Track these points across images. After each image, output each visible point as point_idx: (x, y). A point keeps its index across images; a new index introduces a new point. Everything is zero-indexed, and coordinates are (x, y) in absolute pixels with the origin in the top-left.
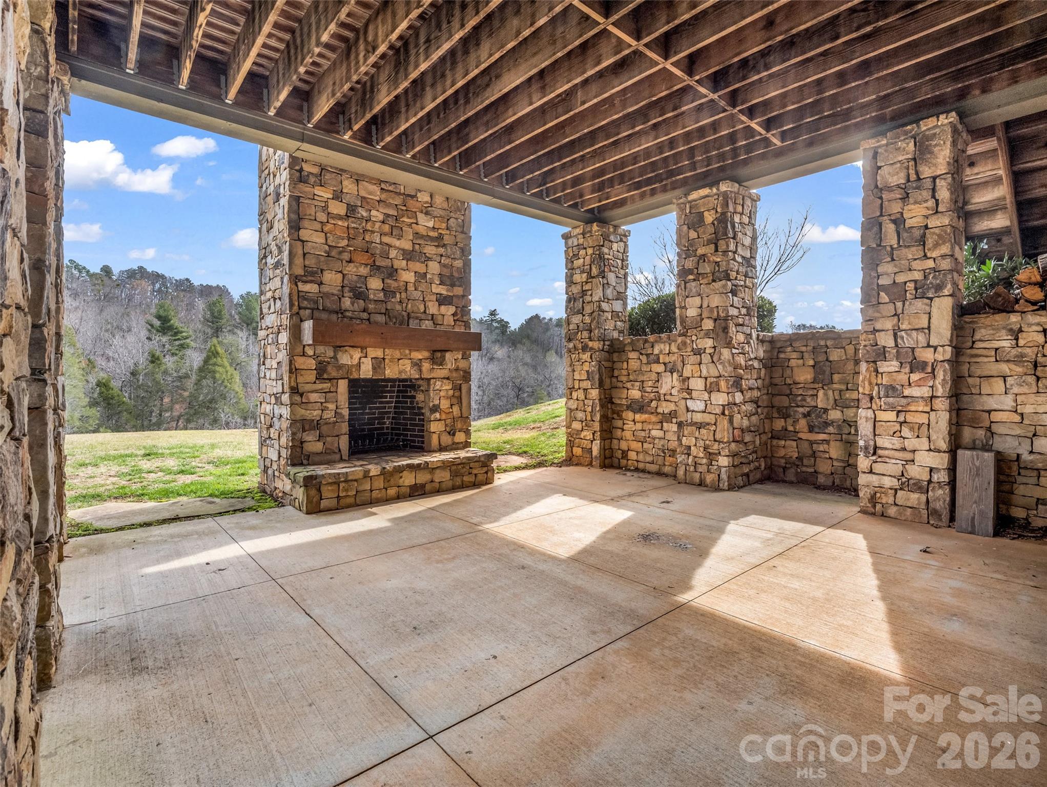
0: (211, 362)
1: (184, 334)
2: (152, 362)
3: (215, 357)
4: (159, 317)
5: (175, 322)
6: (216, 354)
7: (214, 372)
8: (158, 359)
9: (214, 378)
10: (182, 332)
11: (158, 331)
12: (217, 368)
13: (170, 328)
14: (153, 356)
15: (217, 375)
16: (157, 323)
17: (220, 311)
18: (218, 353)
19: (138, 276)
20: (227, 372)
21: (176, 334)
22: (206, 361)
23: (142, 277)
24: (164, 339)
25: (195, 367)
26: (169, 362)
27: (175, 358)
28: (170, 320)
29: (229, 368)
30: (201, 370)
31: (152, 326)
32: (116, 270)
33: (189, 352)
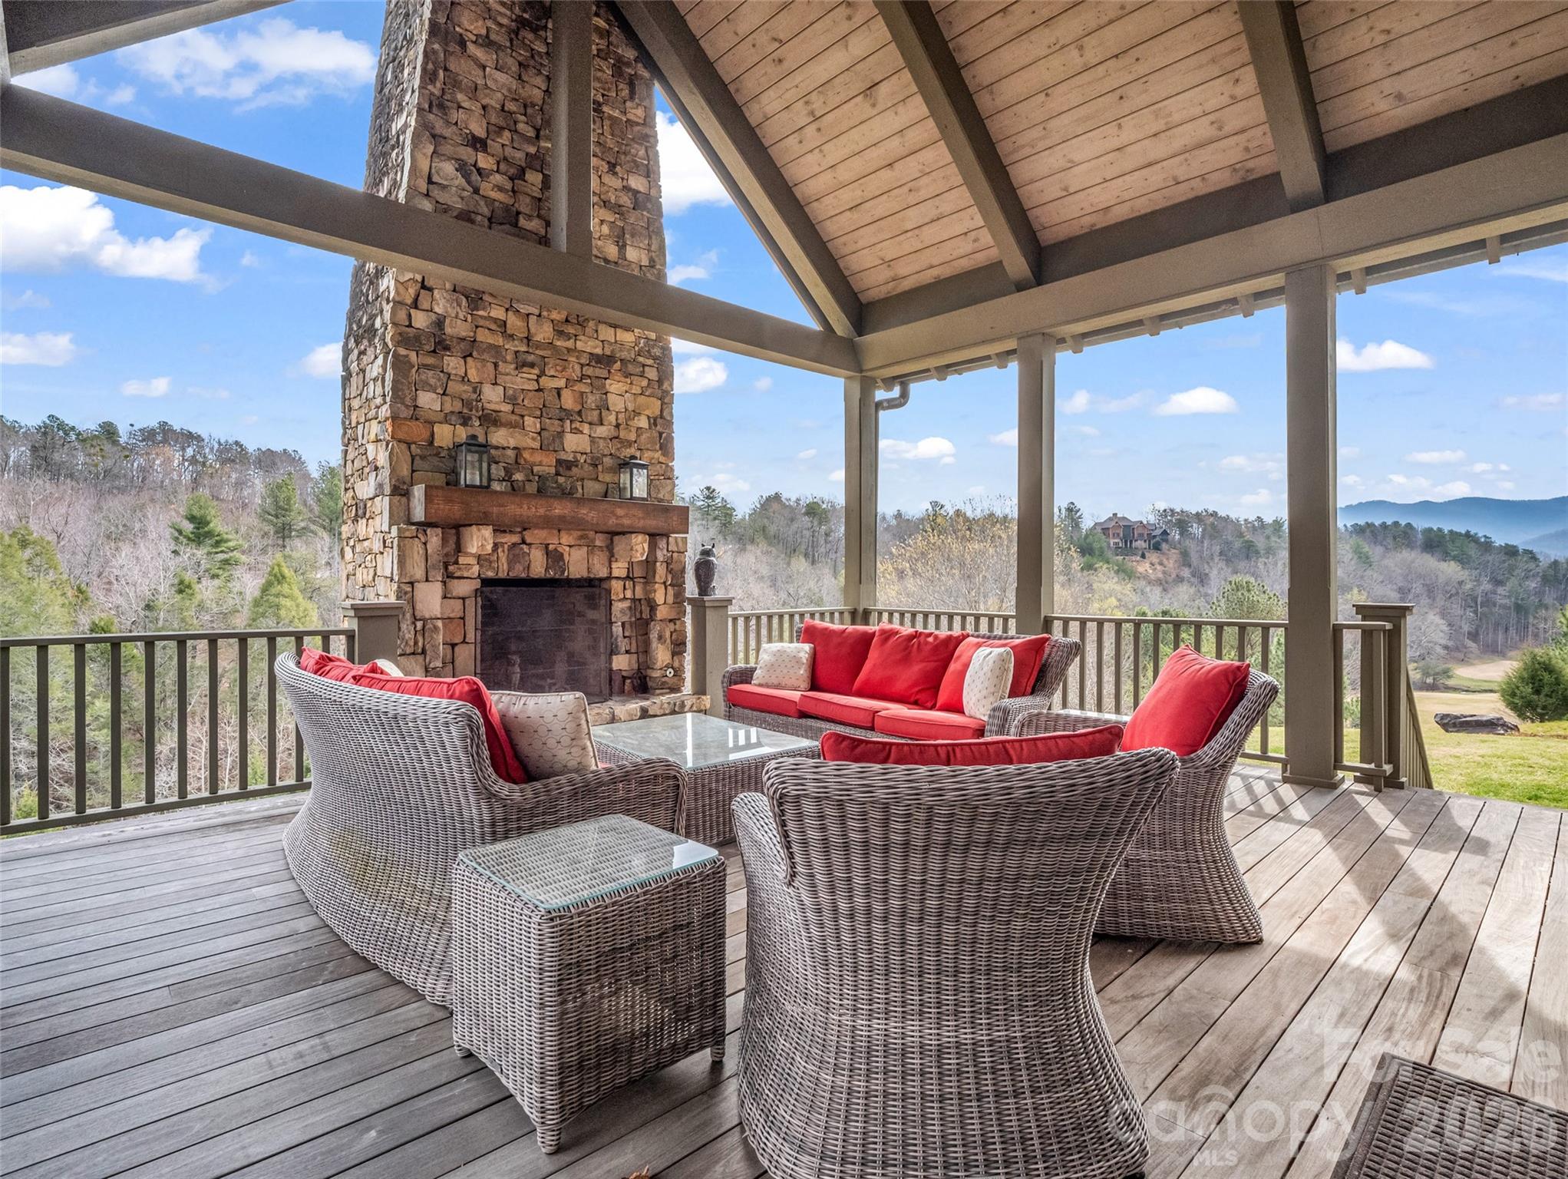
0: (273, 591)
1: (231, 544)
2: (180, 592)
3: (279, 583)
4: (192, 518)
5: (217, 525)
6: (281, 579)
7: (278, 607)
8: (189, 586)
9: (278, 617)
10: (227, 541)
11: (189, 539)
12: (283, 601)
13: (209, 534)
14: (181, 582)
15: (283, 613)
16: (188, 527)
17: (289, 499)
18: (284, 577)
19: (159, 437)
20: (298, 606)
21: (218, 544)
22: (265, 590)
23: (165, 441)
24: (200, 553)
25: (249, 598)
26: (206, 590)
27: (216, 582)
28: (208, 523)
29: (300, 599)
30: (257, 603)
31: (180, 532)
32: (123, 431)
33: (237, 572)
